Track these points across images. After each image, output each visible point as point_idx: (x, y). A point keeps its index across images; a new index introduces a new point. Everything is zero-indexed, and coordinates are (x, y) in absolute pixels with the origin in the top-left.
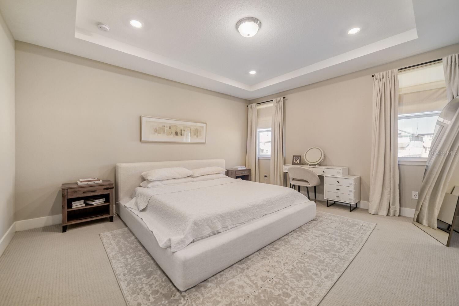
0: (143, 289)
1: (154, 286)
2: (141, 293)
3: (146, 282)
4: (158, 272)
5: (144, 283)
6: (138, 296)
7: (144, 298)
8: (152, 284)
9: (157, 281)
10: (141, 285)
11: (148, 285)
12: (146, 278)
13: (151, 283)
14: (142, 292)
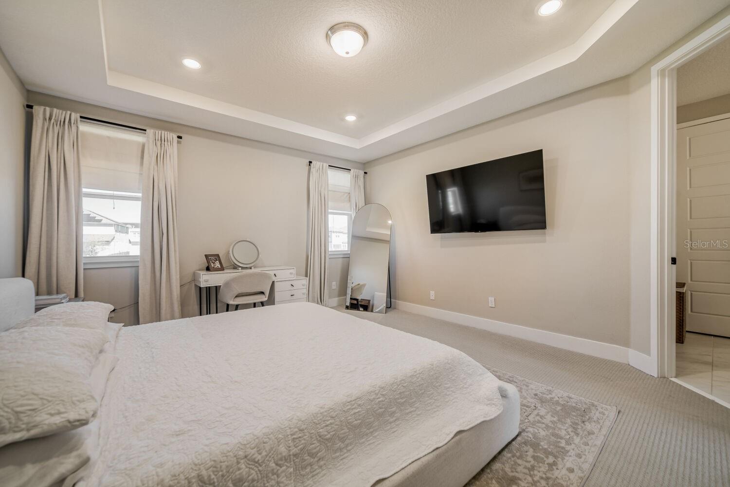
0: (544, 476)
1: (529, 465)
2: (552, 476)
3: (530, 479)
4: (497, 468)
5: (533, 480)
6: (559, 477)
7: (557, 469)
8: (525, 468)
9: (516, 463)
10: (538, 484)
11: (532, 473)
12: (519, 481)
13: (526, 471)
14: (549, 475)
